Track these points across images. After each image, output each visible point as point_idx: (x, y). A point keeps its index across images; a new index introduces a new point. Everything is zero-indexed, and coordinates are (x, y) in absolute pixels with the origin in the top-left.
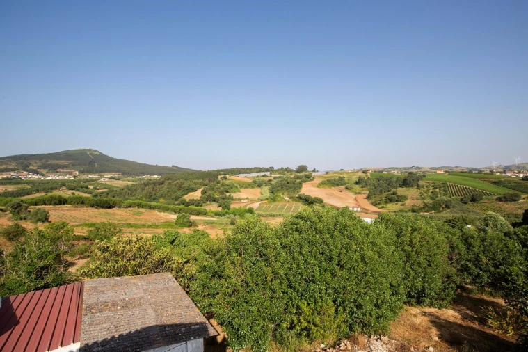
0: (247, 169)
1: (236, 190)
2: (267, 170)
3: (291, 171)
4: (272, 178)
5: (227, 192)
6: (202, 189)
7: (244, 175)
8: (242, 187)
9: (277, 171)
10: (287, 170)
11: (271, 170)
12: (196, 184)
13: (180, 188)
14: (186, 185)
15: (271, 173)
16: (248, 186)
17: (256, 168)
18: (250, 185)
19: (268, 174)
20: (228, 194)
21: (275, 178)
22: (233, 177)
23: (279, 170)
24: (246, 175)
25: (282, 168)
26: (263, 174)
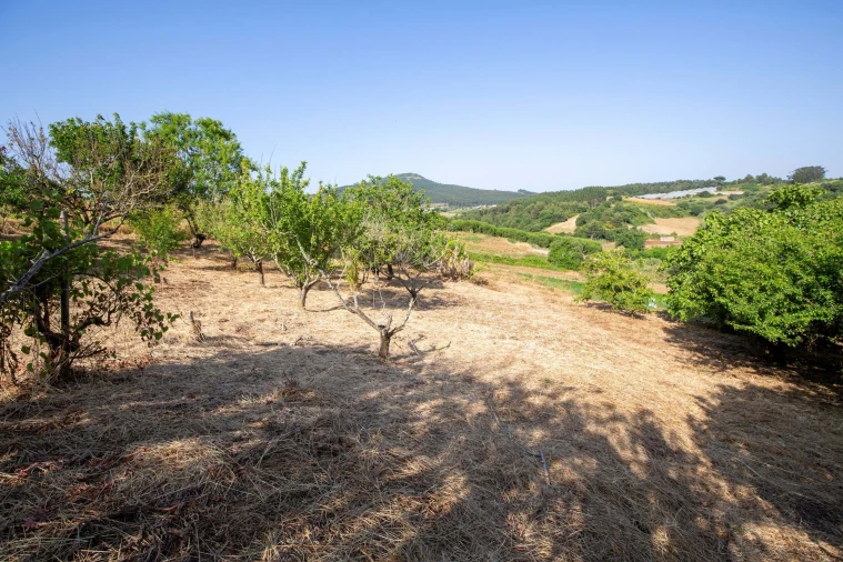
0: (662, 184)
1: (644, 219)
2: (708, 184)
3: (775, 182)
4: (725, 198)
5: (628, 222)
6: (578, 216)
7: (655, 196)
8: (657, 215)
9: (733, 183)
10: (763, 180)
11: (720, 183)
12: (565, 208)
13: (537, 216)
14: (547, 210)
15: (719, 189)
16: (668, 213)
17: (681, 182)
18: (672, 212)
19: (712, 190)
20: (630, 227)
21: (731, 197)
22: (634, 199)
23: (740, 182)
24: (659, 195)
25: (749, 179)
26: (700, 190)
